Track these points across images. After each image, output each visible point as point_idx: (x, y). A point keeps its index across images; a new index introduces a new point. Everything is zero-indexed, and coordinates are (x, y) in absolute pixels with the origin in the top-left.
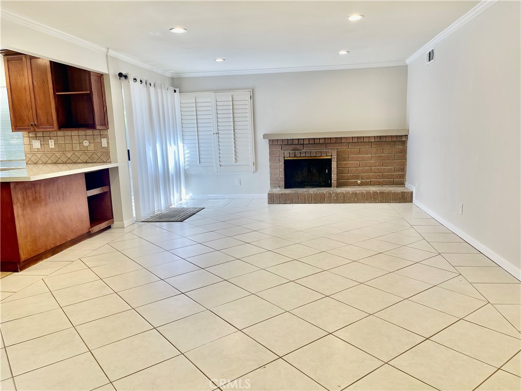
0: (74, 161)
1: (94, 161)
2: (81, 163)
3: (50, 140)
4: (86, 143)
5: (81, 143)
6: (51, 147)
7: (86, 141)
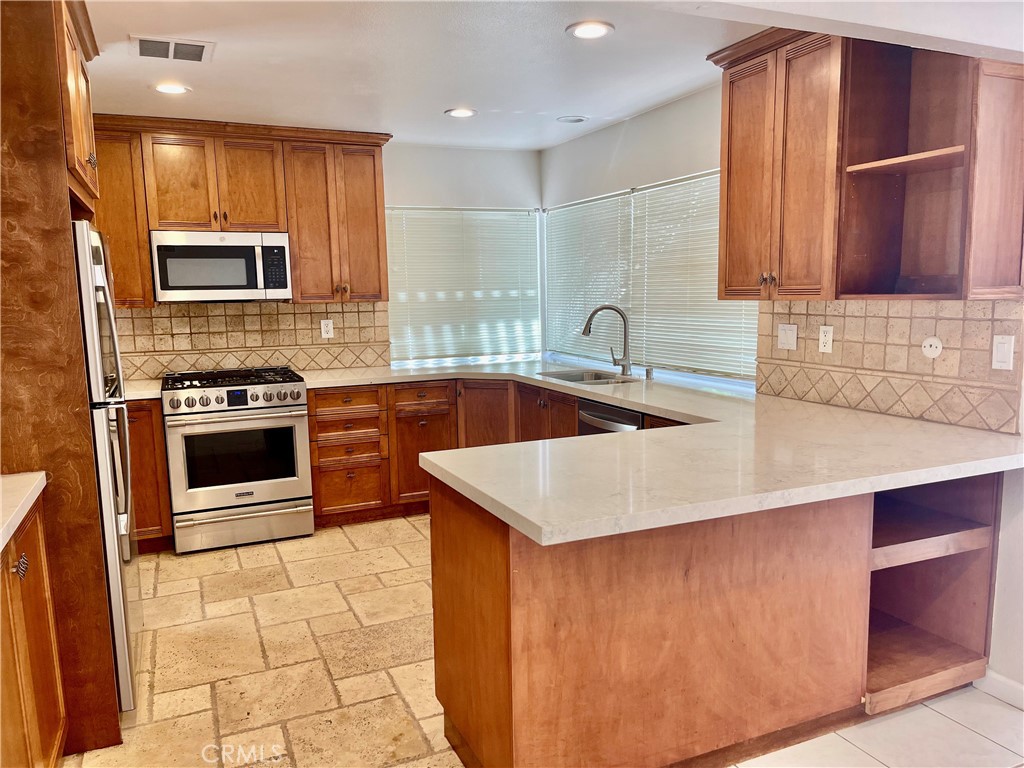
0: (883, 407)
1: (953, 418)
2: (905, 417)
3: (822, 328)
4: (932, 349)
5: (913, 346)
6: (822, 349)
7: (935, 341)
